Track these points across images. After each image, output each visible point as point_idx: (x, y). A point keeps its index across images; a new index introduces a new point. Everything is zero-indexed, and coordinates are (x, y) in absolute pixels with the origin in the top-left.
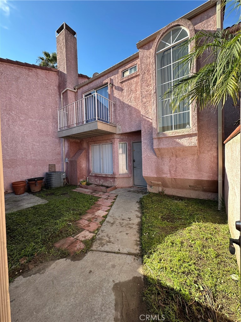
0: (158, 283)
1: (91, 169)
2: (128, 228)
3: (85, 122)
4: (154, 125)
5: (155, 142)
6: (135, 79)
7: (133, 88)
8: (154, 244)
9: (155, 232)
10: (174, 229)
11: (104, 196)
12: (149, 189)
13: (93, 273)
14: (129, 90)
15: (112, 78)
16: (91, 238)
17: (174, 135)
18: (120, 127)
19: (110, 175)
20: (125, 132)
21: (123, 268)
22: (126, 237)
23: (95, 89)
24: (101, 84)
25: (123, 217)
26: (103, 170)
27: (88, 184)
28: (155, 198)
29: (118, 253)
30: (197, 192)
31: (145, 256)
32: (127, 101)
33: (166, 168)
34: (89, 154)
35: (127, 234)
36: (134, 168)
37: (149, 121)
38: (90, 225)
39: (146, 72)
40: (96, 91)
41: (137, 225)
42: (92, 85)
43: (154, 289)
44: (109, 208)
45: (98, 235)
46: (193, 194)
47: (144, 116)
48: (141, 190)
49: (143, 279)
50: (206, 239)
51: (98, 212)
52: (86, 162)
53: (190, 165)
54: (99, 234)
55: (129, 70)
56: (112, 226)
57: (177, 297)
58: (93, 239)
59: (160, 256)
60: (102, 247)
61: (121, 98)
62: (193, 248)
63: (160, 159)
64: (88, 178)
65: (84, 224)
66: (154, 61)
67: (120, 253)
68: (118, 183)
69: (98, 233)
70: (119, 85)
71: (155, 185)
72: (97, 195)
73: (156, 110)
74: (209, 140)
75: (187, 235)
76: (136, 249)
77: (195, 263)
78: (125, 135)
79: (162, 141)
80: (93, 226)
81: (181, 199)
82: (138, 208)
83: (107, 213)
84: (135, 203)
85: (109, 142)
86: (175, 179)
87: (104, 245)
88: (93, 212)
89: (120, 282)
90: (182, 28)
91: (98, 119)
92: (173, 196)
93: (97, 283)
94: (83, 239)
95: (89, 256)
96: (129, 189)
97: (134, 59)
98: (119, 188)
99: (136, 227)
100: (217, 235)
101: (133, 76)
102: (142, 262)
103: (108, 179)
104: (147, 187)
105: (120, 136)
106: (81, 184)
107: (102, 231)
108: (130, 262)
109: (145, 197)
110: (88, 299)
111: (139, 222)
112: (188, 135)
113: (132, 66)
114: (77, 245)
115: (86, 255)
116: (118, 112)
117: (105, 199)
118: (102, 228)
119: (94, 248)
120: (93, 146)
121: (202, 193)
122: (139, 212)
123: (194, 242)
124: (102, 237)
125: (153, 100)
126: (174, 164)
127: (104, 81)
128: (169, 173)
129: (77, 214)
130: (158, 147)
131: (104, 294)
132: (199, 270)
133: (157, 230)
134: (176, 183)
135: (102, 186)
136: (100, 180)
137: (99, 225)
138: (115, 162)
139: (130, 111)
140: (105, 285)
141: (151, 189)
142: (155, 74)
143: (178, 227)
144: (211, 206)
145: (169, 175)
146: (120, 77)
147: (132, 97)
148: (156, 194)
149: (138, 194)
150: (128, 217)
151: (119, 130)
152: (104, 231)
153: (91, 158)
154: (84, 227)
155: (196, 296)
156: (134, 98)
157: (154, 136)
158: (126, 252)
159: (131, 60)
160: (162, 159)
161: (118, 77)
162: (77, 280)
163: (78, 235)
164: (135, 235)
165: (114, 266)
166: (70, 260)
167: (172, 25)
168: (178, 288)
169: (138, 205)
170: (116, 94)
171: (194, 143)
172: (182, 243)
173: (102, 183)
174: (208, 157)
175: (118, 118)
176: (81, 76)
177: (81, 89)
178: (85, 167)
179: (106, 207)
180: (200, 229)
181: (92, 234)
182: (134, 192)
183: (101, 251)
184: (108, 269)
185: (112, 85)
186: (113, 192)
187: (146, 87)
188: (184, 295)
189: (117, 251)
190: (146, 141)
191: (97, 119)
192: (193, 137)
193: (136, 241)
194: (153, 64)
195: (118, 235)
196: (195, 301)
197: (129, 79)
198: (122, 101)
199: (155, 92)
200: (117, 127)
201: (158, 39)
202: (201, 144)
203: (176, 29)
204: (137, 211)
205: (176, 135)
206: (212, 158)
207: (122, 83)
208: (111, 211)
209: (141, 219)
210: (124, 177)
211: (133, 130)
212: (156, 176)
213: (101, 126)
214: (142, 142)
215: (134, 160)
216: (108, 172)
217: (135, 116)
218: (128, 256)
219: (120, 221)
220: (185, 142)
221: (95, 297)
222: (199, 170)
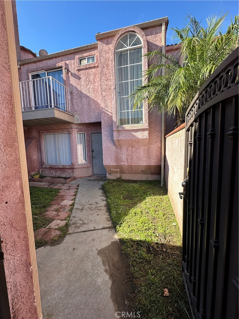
0: (131, 240)
1: (45, 161)
2: (97, 210)
3: (33, 107)
4: (114, 119)
5: (115, 134)
6: (93, 70)
7: (92, 78)
8: (122, 217)
9: (121, 209)
10: (134, 204)
11: (65, 187)
12: (109, 176)
13: (77, 249)
14: (87, 80)
15: (67, 62)
16: (64, 224)
17: (131, 129)
18: (78, 117)
19: (68, 166)
20: (84, 122)
21: (102, 239)
22: (98, 217)
23: (45, 71)
24: (54, 67)
25: (90, 203)
26: (60, 161)
27: (42, 177)
28: (115, 183)
29: (94, 230)
30: (146, 175)
31: (118, 226)
32: (85, 91)
33: (124, 157)
34: (40, 144)
35: (98, 215)
36: (93, 158)
37: (109, 114)
38: (59, 214)
39: (105, 66)
40: (47, 73)
41: (105, 206)
42: (41, 65)
43: (129, 244)
44: (74, 197)
45: (70, 221)
46: (144, 177)
47: (104, 109)
48: (100, 178)
49: (119, 241)
50: (157, 206)
51: (63, 202)
52: (38, 153)
53: (142, 154)
54: (72, 220)
55: (86, 59)
56: (82, 211)
57: (144, 244)
58: (67, 225)
59: (128, 224)
60: (78, 229)
61: (78, 87)
62: (149, 214)
63: (119, 149)
64: (40, 170)
65: (52, 215)
66: (113, 58)
67: (96, 230)
68: (77, 173)
69: (70, 219)
70: (76, 72)
71: (114, 172)
72: (56, 187)
73: (116, 105)
74: (155, 134)
75: (144, 206)
76: (109, 224)
77: (151, 222)
78: (83, 126)
79: (121, 133)
80: (63, 215)
81: (135, 182)
82: (102, 193)
83: (73, 201)
84: (98, 189)
85: (66, 131)
86: (131, 166)
87: (80, 227)
88: (58, 203)
89: (102, 249)
90: (138, 36)
91: (55, 106)
92: (129, 180)
93: (83, 255)
94: (57, 227)
95: (68, 239)
96: (89, 178)
97: (91, 49)
98: (78, 178)
99: (104, 209)
100: (162, 203)
101: (91, 66)
102: (116, 231)
103: (65, 170)
104: (106, 174)
105: (78, 126)
106: (33, 177)
107: (74, 217)
108: (106, 234)
109: (106, 184)
110: (80, 267)
111: (105, 204)
112: (141, 129)
113: (89, 56)
114: (52, 233)
115: (65, 238)
116: (75, 101)
117: (67, 190)
118: (73, 215)
119: (70, 231)
120: (45, 135)
121: (150, 175)
122: (103, 196)
123: (149, 210)
124: (75, 221)
125: (112, 95)
126: (130, 153)
127: (58, 64)
128: (126, 161)
129: (40, 207)
130: (118, 138)
131: (92, 259)
132: (155, 225)
133: (122, 207)
134: (132, 169)
135: (59, 177)
136: (56, 172)
137: (69, 213)
138: (74, 153)
139: (88, 101)
140: (91, 253)
141: (110, 176)
142: (115, 71)
143: (137, 202)
144: (157, 184)
145: (126, 163)
146: (77, 63)
147: (91, 88)
148: (115, 180)
149: (98, 182)
150: (95, 202)
151: (77, 119)
152: (76, 217)
153: (44, 148)
154: (53, 217)
155: (155, 240)
156: (92, 89)
157: (114, 128)
158: (101, 228)
159: (89, 49)
160: (120, 150)
161: (74, 63)
162: (63, 258)
163: (50, 225)
164: (105, 214)
165: (93, 240)
166: (49, 246)
167: (129, 30)
168: (144, 239)
169: (101, 191)
170: (73, 81)
171: (146, 137)
172: (142, 212)
173: (59, 174)
174: (155, 147)
175: (76, 107)
176: (23, 49)
177: (26, 66)
178: (36, 159)
179: (71, 197)
180: (152, 200)
181: (65, 222)
182: (94, 180)
183: (78, 232)
184: (89, 243)
185: (68, 70)
186: (73, 182)
187: (105, 81)
188: (148, 241)
189: (93, 228)
190: (106, 133)
191: (53, 106)
192: (145, 132)
193: (107, 218)
194: (112, 61)
195: (90, 217)
196: (155, 243)
197: (86, 69)
198: (80, 90)
199: (115, 88)
200: (75, 117)
201: (117, 38)
202: (151, 137)
203: (132, 34)
204: (101, 196)
205: (132, 129)
206: (158, 148)
207: (79, 70)
208: (77, 200)
209: (107, 201)
210: (83, 167)
211: (93, 120)
212: (115, 164)
213: (58, 115)
214: (102, 134)
215: (92, 150)
216: (65, 163)
217: (94, 107)
218: (104, 230)
219: (88, 206)
220: (139, 135)
221: (85, 263)
222: (149, 157)
